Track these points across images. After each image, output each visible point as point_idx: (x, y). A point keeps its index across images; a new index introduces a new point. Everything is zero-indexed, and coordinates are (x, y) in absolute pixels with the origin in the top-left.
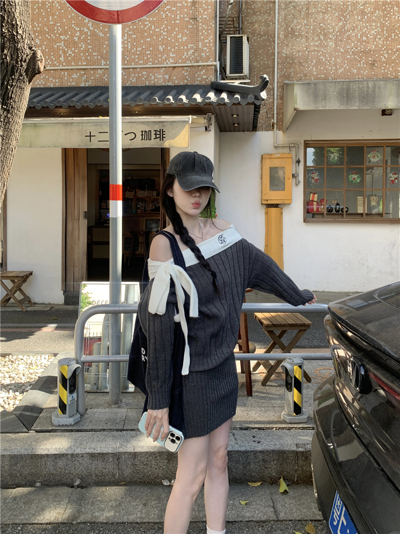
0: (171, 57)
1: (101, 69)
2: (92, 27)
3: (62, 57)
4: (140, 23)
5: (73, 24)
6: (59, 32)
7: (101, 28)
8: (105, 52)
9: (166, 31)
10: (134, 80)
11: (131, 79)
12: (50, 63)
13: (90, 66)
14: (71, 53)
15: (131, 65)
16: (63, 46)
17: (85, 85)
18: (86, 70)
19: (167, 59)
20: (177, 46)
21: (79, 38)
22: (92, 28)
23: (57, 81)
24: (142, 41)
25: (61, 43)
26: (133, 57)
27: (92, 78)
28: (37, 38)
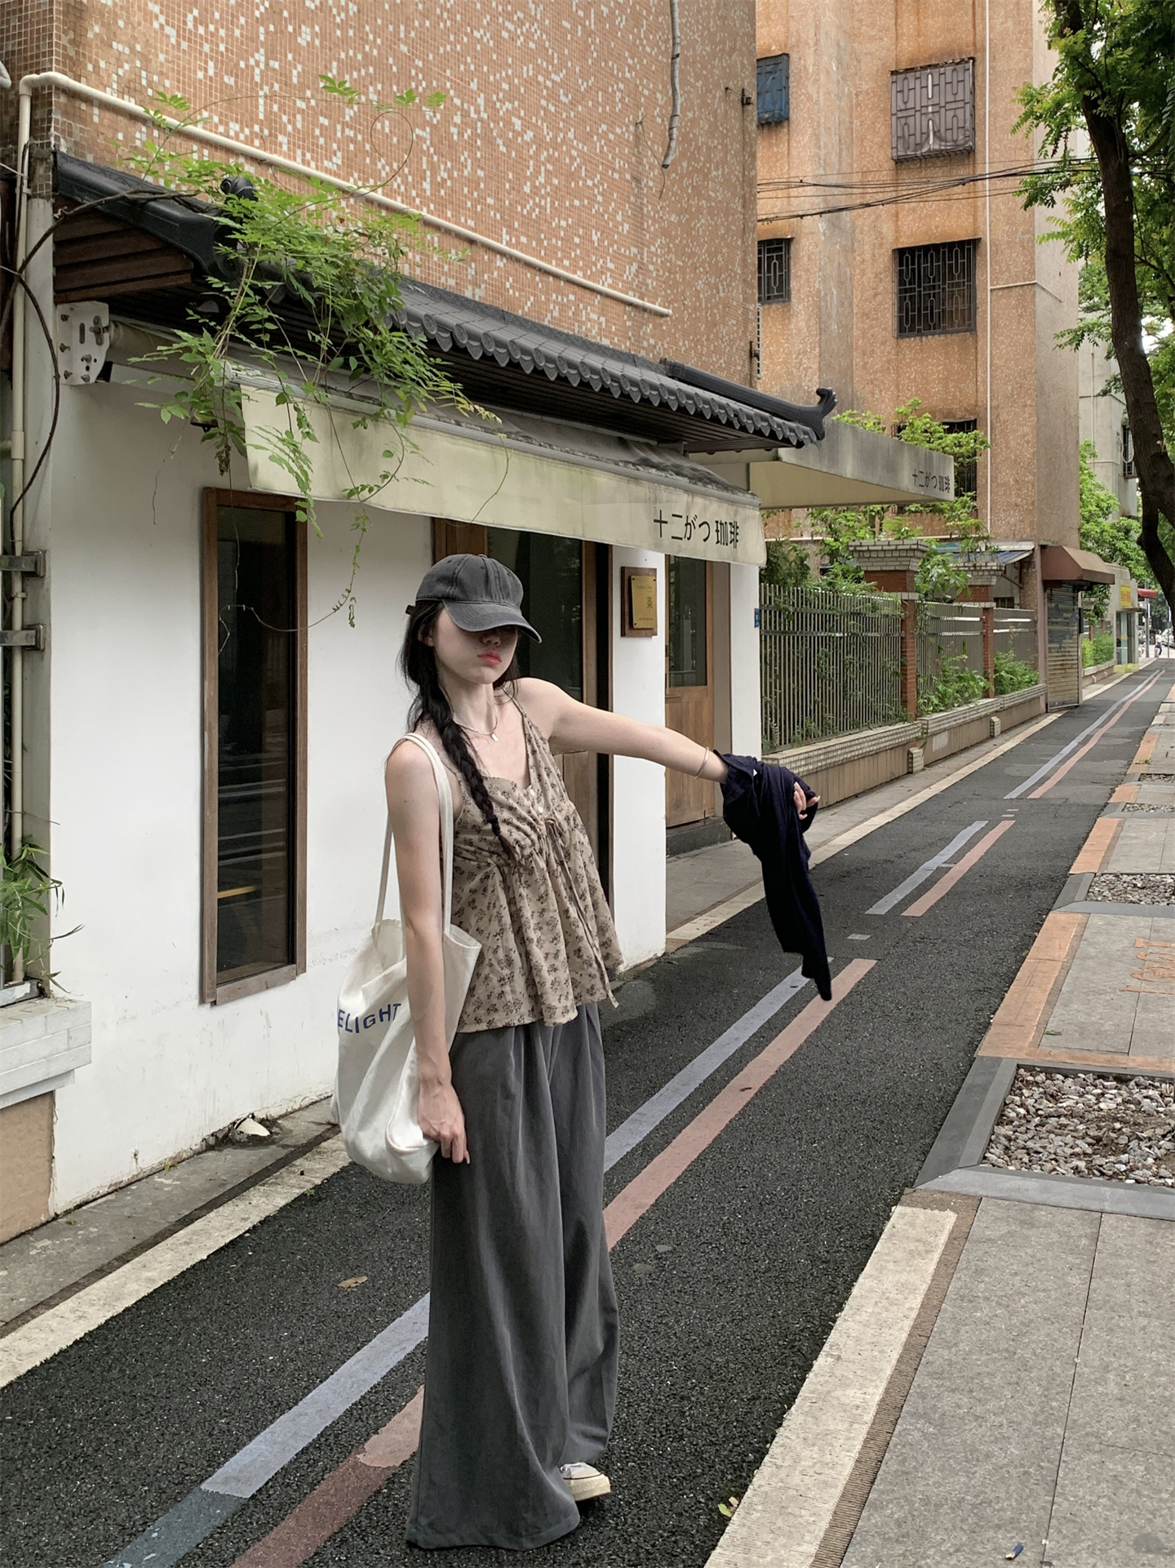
0: (608, 269)
1: (503, 254)
2: (485, 111)
3: (428, 180)
4: (564, 148)
5: (449, 79)
6: (420, 89)
7: (501, 124)
8: (507, 203)
9: (603, 195)
10: (556, 314)
11: (552, 307)
12: (403, 188)
13: (481, 233)
14: (445, 176)
15: (551, 263)
16: (428, 142)
17: (474, 295)
18: (474, 247)
19: (602, 273)
20: (616, 242)
21: (460, 134)
22: (484, 116)
23: (418, 258)
24: (567, 204)
25: (424, 130)
26: (554, 241)
27: (486, 277)
28: (371, 84)
